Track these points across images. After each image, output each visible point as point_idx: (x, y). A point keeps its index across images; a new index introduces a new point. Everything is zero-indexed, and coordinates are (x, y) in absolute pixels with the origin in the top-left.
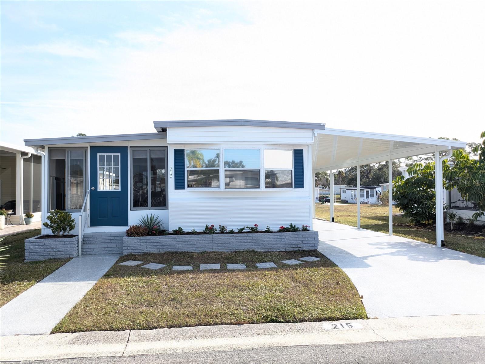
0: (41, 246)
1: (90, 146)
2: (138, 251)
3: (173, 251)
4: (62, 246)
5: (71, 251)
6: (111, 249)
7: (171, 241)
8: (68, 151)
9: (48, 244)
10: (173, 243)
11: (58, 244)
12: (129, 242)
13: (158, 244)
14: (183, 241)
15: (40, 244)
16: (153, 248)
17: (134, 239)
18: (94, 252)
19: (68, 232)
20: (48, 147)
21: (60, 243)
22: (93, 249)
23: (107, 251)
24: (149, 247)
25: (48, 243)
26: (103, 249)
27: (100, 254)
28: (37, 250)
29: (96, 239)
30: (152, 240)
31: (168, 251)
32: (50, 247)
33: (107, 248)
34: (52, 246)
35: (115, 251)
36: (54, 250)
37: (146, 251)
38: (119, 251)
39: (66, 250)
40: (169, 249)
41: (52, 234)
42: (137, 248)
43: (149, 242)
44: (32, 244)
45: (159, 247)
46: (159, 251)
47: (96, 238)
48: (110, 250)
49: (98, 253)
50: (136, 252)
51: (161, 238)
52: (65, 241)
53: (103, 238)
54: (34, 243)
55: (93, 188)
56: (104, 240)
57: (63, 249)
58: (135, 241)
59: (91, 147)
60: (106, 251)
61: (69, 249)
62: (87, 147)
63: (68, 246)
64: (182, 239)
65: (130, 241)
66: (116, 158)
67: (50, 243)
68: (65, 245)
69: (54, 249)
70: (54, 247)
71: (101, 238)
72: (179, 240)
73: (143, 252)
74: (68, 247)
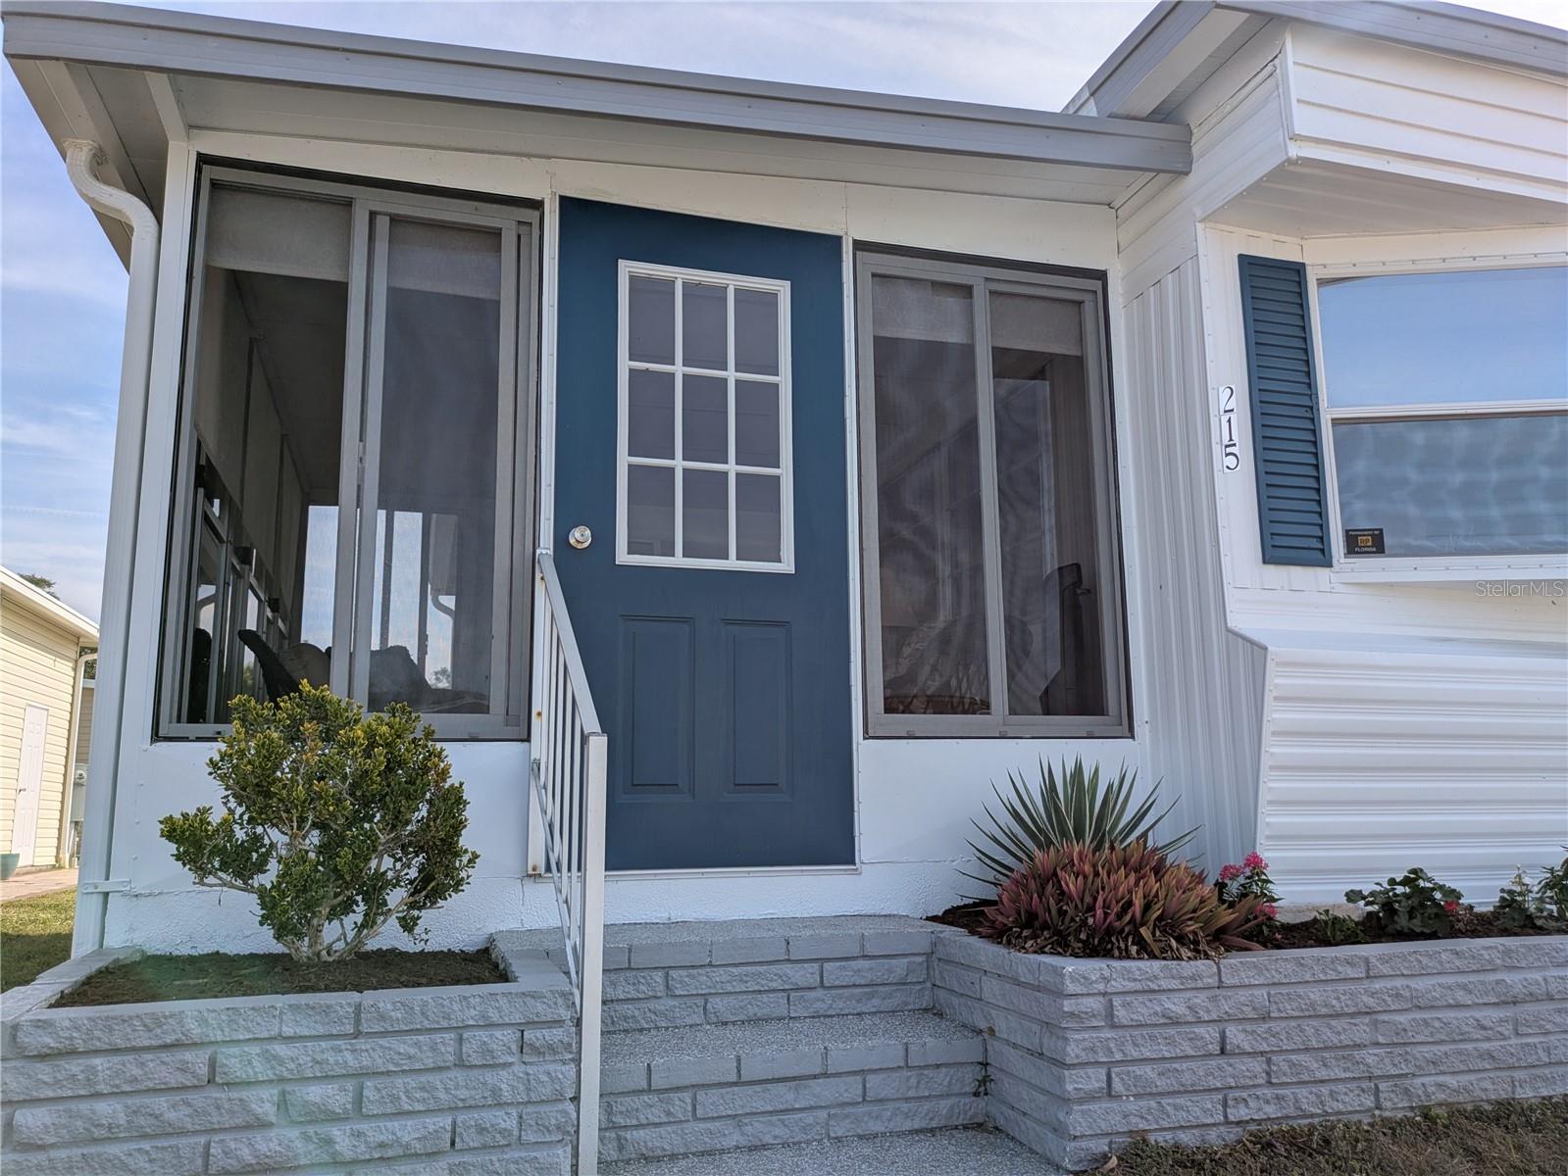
0: (160, 1103)
1: (563, 199)
2: (1205, 1109)
3: (1479, 1093)
4: (435, 1079)
5: (530, 1137)
6: (851, 1089)
7: (1461, 996)
8: (373, 215)
9: (260, 1070)
10: (1478, 1014)
11: (380, 1064)
12: (1121, 1014)
13: (1361, 1031)
14: (1551, 998)
15: (160, 1069)
16: (1322, 1074)
17: (1164, 984)
18: (696, 1134)
19: (408, 924)
20: (203, 160)
21: (404, 1046)
22: (687, 1096)
23: (823, 1115)
24: (1292, 1065)
25: (255, 1049)
26: (785, 1095)
27: (752, 1149)
28: (114, 1150)
29: (660, 990)
30: (1315, 994)
31: (1442, 1097)
32: (283, 1104)
33: (825, 1075)
34: (315, 1093)
35: (890, 1106)
36: (329, 1141)
37: (1271, 1111)
38: (927, 1106)
39: (481, 1130)
40: (1451, 1081)
41: (265, 941)
42: (1187, 1079)
43: (1289, 1009)
44: (44, 1072)
45: (1370, 1056)
46: (1369, 1102)
47: (658, 976)
48: (846, 1097)
49: (734, 1139)
50: (1181, 1117)
51: (1386, 970)
52: (471, 1016)
53: (720, 975)
54: (75, 1066)
55: (581, 536)
56: (732, 1000)
57: (445, 1121)
58: (1176, 1006)
59: (568, 205)
60: (809, 1118)
61: (511, 1123)
62: (537, 205)
63: (505, 1082)
64: (1538, 976)
65: (1126, 1005)
66: (757, 307)
67: (280, 1049)
68: (459, 1075)
69: (336, 1132)
70: (334, 1095)
71: (701, 982)
72: (1519, 990)
73: (1243, 1113)
74: (496, 1091)
